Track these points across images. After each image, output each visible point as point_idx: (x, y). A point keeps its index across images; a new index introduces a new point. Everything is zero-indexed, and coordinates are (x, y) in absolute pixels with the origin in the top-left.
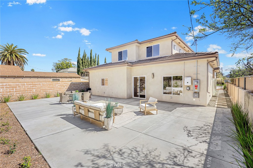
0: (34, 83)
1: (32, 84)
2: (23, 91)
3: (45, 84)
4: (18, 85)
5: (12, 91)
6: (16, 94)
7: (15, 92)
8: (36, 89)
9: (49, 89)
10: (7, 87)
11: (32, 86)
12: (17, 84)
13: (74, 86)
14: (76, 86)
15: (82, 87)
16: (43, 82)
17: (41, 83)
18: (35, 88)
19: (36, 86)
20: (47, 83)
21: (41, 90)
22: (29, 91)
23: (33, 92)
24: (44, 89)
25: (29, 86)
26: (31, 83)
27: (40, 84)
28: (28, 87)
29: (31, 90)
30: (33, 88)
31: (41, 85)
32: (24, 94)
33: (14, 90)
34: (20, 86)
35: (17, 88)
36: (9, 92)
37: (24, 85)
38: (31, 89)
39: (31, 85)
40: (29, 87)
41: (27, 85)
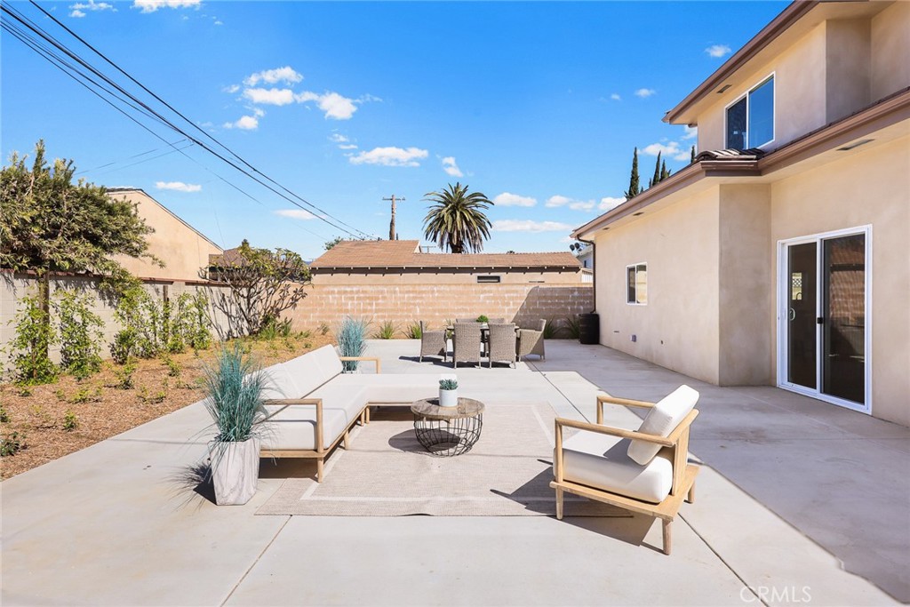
0: (417, 288)
1: (413, 292)
2: (392, 310)
3: (447, 292)
4: (382, 292)
5: (369, 308)
6: (378, 317)
7: (377, 311)
8: (422, 307)
9: (459, 311)
10: (359, 298)
11: (415, 298)
12: (380, 288)
13: (544, 301)
14: (550, 304)
15: (578, 310)
16: (442, 284)
17: (435, 289)
18: (419, 304)
19: (422, 298)
20: (453, 288)
21: (435, 311)
22: (406, 313)
23: (415, 316)
24: (444, 307)
25: (406, 296)
26: (411, 289)
27: (433, 292)
28: (404, 298)
29: (410, 311)
30: (414, 304)
31: (436, 295)
32: (393, 321)
33: (374, 307)
34: (386, 295)
35: (380, 301)
36: (365, 311)
37: (395, 292)
38: (411, 306)
39: (411, 295)
40: (406, 301)
41: (400, 292)
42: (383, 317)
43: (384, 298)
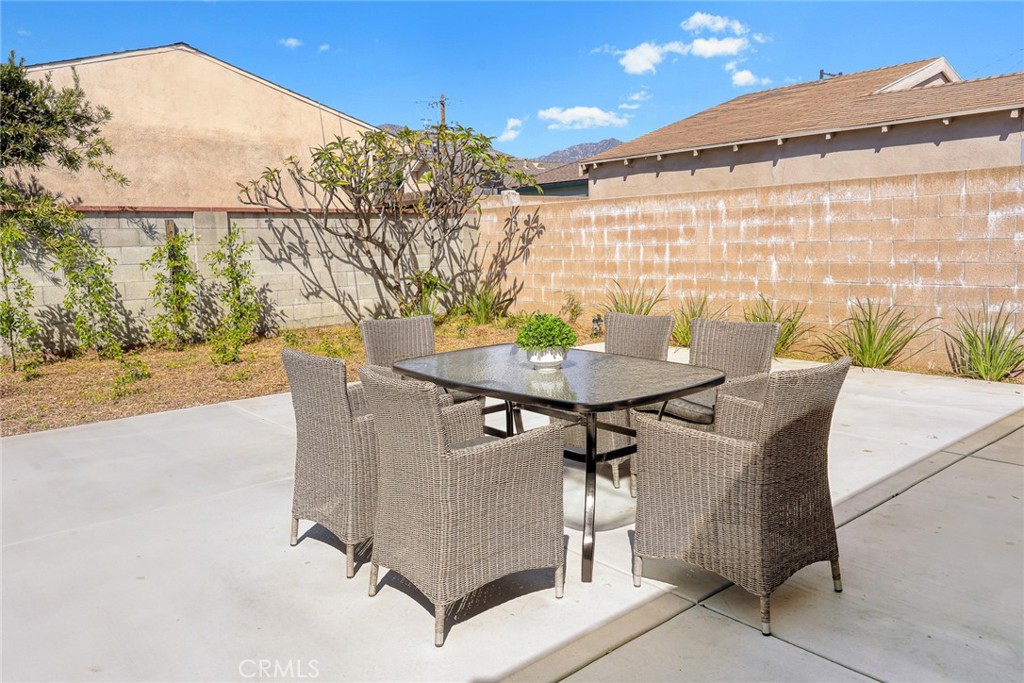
0: (773, 200)
1: (762, 212)
2: (709, 267)
3: (863, 208)
4: (684, 217)
5: (657, 259)
6: (675, 285)
7: (675, 268)
8: (785, 259)
9: (903, 271)
10: (637, 235)
11: (765, 231)
12: (682, 206)
16: (847, 183)
17: (827, 200)
18: (777, 250)
19: (785, 230)
20: (887, 192)
21: (822, 270)
22: (741, 276)
23: (765, 286)
24: (851, 258)
25: (743, 224)
26: (756, 203)
27: (818, 209)
28: (737, 231)
29: (752, 268)
30: (764, 250)
31: (829, 218)
32: (710, 297)
33: (667, 258)
34: (694, 224)
35: (681, 242)
36: (648, 267)
37: (715, 215)
38: (757, 257)
39: (757, 222)
40: (742, 240)
41: (730, 215)
42: (688, 285)
43: (690, 232)
